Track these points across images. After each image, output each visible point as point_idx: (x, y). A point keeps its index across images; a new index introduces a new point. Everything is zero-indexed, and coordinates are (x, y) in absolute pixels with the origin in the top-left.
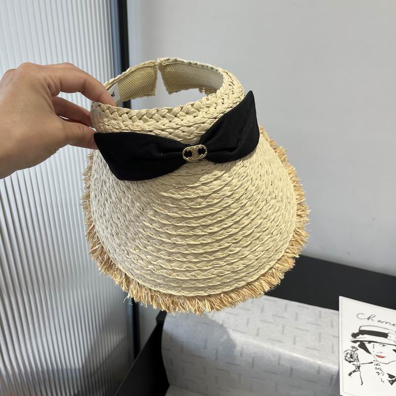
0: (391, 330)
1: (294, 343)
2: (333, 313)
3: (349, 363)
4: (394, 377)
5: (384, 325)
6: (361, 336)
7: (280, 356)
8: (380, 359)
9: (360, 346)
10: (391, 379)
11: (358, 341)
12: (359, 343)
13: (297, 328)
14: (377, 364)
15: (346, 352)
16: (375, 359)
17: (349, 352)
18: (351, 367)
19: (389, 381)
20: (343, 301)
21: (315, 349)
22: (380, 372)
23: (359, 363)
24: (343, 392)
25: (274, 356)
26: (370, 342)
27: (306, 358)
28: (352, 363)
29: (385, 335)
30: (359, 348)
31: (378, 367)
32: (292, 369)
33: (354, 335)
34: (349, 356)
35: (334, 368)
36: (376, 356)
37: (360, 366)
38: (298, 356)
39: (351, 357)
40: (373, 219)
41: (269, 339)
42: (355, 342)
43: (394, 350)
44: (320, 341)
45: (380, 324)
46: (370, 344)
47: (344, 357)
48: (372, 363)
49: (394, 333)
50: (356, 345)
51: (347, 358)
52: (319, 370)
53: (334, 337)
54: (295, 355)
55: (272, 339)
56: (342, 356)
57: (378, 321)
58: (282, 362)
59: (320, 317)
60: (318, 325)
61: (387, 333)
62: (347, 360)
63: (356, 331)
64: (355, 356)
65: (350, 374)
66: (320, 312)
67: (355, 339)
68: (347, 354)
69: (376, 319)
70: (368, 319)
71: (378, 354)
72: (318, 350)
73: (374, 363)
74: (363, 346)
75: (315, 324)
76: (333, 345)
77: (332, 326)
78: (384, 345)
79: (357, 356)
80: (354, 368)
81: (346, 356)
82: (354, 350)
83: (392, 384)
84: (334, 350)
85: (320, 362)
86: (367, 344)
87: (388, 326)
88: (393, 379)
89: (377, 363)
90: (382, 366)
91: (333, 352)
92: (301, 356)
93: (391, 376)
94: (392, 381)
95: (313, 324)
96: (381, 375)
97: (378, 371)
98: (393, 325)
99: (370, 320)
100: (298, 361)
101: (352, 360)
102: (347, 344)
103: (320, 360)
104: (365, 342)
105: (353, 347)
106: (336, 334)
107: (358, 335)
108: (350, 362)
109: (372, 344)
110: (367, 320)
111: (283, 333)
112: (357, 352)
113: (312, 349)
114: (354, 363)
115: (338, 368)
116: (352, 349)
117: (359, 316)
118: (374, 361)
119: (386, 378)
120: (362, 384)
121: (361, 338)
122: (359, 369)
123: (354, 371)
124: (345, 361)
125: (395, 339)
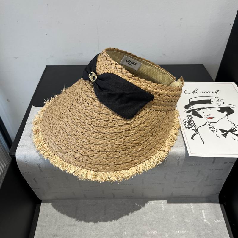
0: (212, 97)
4: (225, 131)
5: (205, 94)
6: (191, 106)
8: (210, 120)
9: (193, 114)
10: (223, 133)
11: (190, 111)
12: (192, 112)
14: (210, 125)
16: (207, 121)
17: (187, 120)
18: (192, 132)
19: (223, 135)
22: (214, 129)
23: (196, 127)
24: (191, 153)
26: (199, 109)
28: (191, 128)
29: (209, 102)
30: (193, 116)
31: (211, 126)
33: (187, 107)
34: (187, 124)
36: (207, 119)
37: (198, 129)
39: (189, 124)
40: (181, 19)
42: (188, 112)
43: (218, 111)
45: (202, 95)
46: (200, 111)
47: (184, 126)
48: (206, 124)
49: (214, 98)
50: (190, 114)
51: (186, 126)
56: (182, 125)
57: (201, 93)
61: (210, 99)
62: (187, 128)
63: (188, 103)
65: (192, 138)
67: (188, 110)
68: (185, 122)
69: (199, 91)
70: (193, 92)
71: (208, 117)
73: (207, 124)
74: (195, 113)
78: (211, 109)
79: (193, 122)
80: (193, 132)
81: (185, 124)
82: (190, 118)
83: (225, 137)
86: (198, 112)
87: (208, 94)
88: (225, 133)
89: (210, 123)
90: (214, 125)
93: (223, 131)
94: (225, 134)
96: (215, 132)
97: (212, 129)
98: (212, 93)
99: (195, 93)
101: (190, 126)
102: (183, 115)
104: (196, 110)
105: (188, 116)
108: (189, 128)
109: (202, 110)
110: (193, 94)
112: (192, 119)
114: (193, 128)
117: (186, 92)
118: (207, 122)
119: (220, 133)
120: (204, 143)
121: (192, 107)
122: (198, 132)
123: (195, 134)
124: (185, 128)
125: (217, 102)
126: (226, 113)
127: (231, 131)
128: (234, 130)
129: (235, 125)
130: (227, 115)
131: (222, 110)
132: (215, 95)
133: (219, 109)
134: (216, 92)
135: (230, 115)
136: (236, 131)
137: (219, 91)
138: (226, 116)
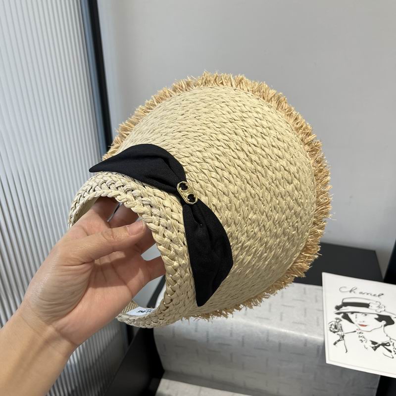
0: (372, 300)
1: (281, 319)
2: (317, 289)
3: (334, 334)
4: (376, 343)
5: (365, 296)
7: (268, 333)
8: (362, 328)
10: (373, 346)
11: (341, 313)
12: (342, 314)
13: (284, 306)
14: (360, 333)
15: (331, 324)
17: (334, 323)
18: (336, 337)
19: (373, 347)
20: (326, 277)
21: (301, 324)
22: (363, 339)
23: (343, 333)
24: (329, 360)
25: (263, 333)
26: (352, 313)
27: (293, 332)
28: (336, 333)
29: (367, 306)
30: (342, 319)
31: (361, 335)
32: (280, 344)
33: (338, 308)
34: (333, 327)
35: (320, 339)
36: (358, 325)
37: (344, 336)
38: (285, 331)
39: (336, 327)
41: (257, 317)
42: (339, 314)
43: (376, 319)
44: (305, 315)
45: (361, 296)
46: (352, 315)
47: (328, 329)
48: (355, 331)
49: (375, 303)
50: (340, 316)
51: (331, 329)
52: (306, 342)
53: (319, 310)
54: (283, 330)
55: (259, 318)
56: (327, 327)
57: (360, 293)
58: (270, 338)
59: (305, 293)
60: (303, 301)
61: (368, 303)
62: (331, 331)
63: (340, 304)
64: (339, 327)
65: (335, 344)
66: (305, 289)
67: (338, 311)
68: (331, 325)
69: (357, 291)
70: (351, 291)
71: (361, 323)
72: (303, 324)
73: (357, 332)
74: (346, 317)
75: (301, 300)
76: (318, 319)
77: (317, 301)
78: (366, 315)
79: (341, 327)
80: (338, 338)
82: (338, 321)
83: (375, 350)
84: (319, 322)
85: (306, 335)
87: (369, 297)
88: (376, 345)
89: (360, 331)
90: (365, 334)
91: (318, 325)
92: (288, 331)
93: (374, 343)
94: (375, 347)
95: (298, 300)
96: (364, 342)
97: (361, 338)
98: (374, 295)
99: (353, 292)
100: (286, 336)
101: (336, 330)
102: (331, 316)
103: (306, 333)
104: (348, 313)
105: (337, 319)
106: (321, 308)
107: (342, 307)
108: (334, 332)
109: (355, 314)
110: (349, 292)
111: (270, 310)
112: (341, 322)
113: (298, 323)
114: (339, 333)
115: (323, 339)
116: (335, 320)
117: (341, 289)
118: (357, 329)
119: (370, 345)
120: (347, 351)
121: (344, 309)
122: (343, 338)
123: (339, 341)
124: (329, 332)
125: (377, 308)
126: (384, 322)
127: (384, 345)
128: (388, 344)
129: (390, 339)
130: (385, 325)
131: (381, 318)
132: (377, 299)
133: (377, 317)
134: (379, 296)
135: (388, 327)
136: (390, 345)
137: (383, 294)
138: (383, 327)
